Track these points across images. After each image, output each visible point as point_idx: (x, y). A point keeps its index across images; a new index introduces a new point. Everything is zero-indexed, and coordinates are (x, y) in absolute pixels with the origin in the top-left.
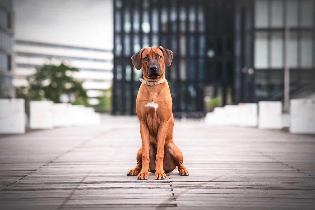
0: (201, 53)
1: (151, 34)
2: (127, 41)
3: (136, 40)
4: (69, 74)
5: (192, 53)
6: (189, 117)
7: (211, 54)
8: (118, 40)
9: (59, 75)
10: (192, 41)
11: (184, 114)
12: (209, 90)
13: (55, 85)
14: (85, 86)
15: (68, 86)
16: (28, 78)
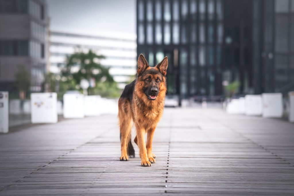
0: (220, 40)
1: (172, 23)
2: (150, 29)
3: (158, 29)
4: (96, 61)
5: (211, 40)
6: (209, 101)
7: (229, 40)
8: (141, 29)
9: (88, 62)
10: (211, 30)
11: (204, 98)
12: (227, 74)
13: (84, 71)
14: (112, 72)
15: (96, 72)
16: (59, 65)
